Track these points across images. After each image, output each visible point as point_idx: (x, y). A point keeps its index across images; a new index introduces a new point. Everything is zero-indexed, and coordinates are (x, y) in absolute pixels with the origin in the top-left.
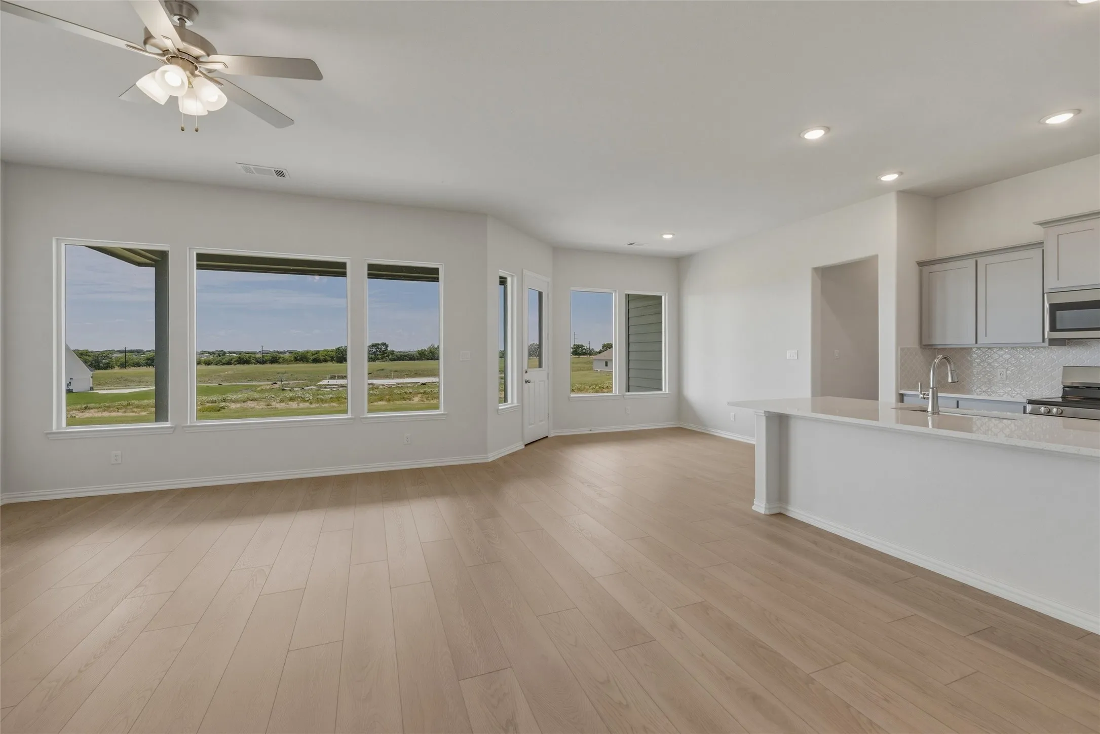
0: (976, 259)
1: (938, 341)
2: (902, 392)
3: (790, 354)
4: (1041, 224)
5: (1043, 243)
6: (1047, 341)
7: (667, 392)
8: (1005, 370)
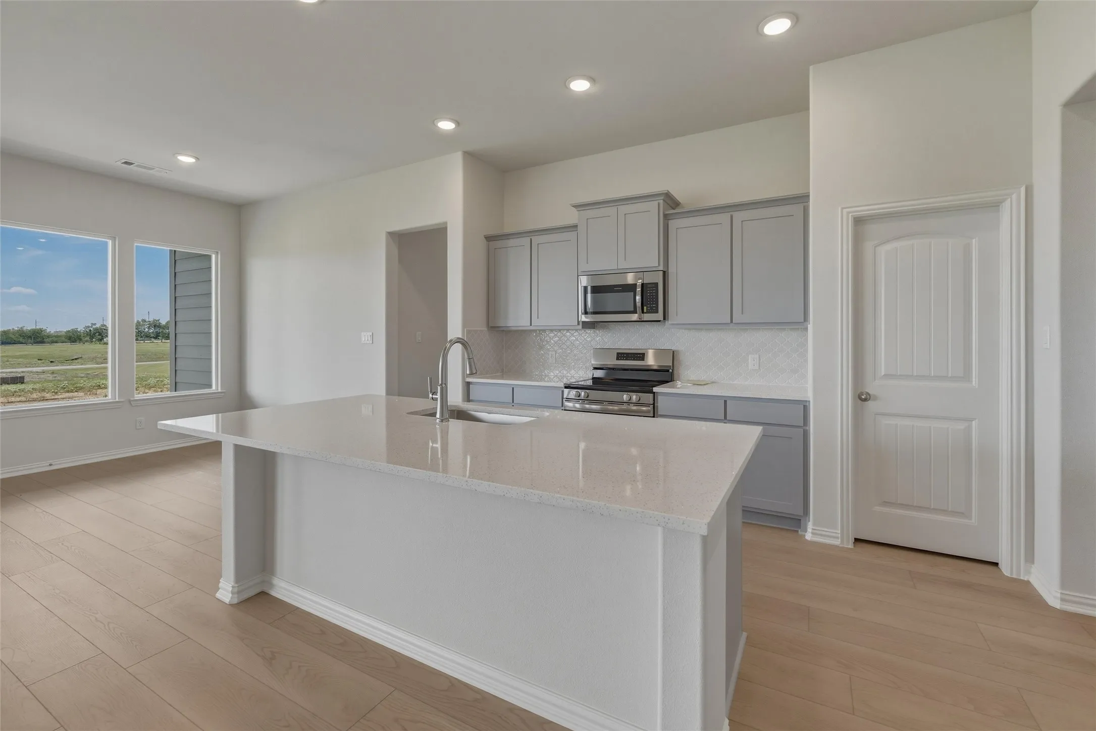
0: (531, 237)
1: (501, 323)
2: (469, 380)
3: (365, 337)
4: (575, 206)
5: (577, 226)
6: (581, 323)
7: (220, 390)
8: (554, 353)
